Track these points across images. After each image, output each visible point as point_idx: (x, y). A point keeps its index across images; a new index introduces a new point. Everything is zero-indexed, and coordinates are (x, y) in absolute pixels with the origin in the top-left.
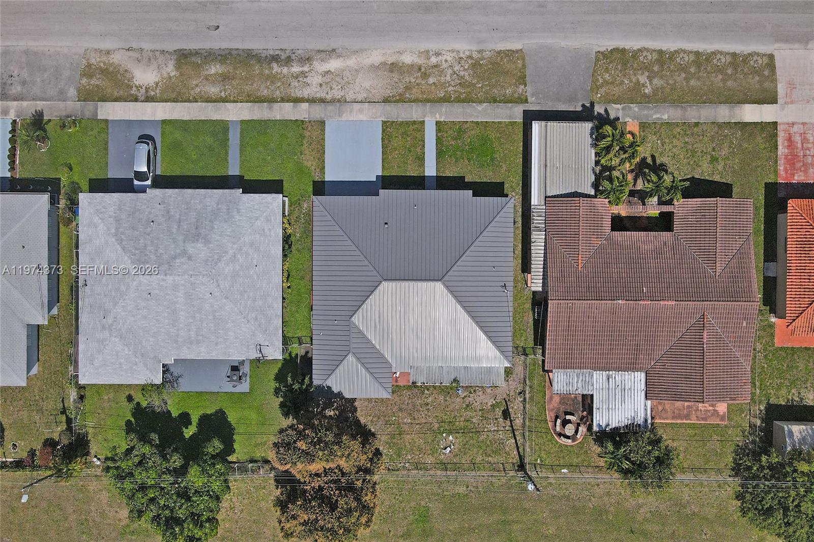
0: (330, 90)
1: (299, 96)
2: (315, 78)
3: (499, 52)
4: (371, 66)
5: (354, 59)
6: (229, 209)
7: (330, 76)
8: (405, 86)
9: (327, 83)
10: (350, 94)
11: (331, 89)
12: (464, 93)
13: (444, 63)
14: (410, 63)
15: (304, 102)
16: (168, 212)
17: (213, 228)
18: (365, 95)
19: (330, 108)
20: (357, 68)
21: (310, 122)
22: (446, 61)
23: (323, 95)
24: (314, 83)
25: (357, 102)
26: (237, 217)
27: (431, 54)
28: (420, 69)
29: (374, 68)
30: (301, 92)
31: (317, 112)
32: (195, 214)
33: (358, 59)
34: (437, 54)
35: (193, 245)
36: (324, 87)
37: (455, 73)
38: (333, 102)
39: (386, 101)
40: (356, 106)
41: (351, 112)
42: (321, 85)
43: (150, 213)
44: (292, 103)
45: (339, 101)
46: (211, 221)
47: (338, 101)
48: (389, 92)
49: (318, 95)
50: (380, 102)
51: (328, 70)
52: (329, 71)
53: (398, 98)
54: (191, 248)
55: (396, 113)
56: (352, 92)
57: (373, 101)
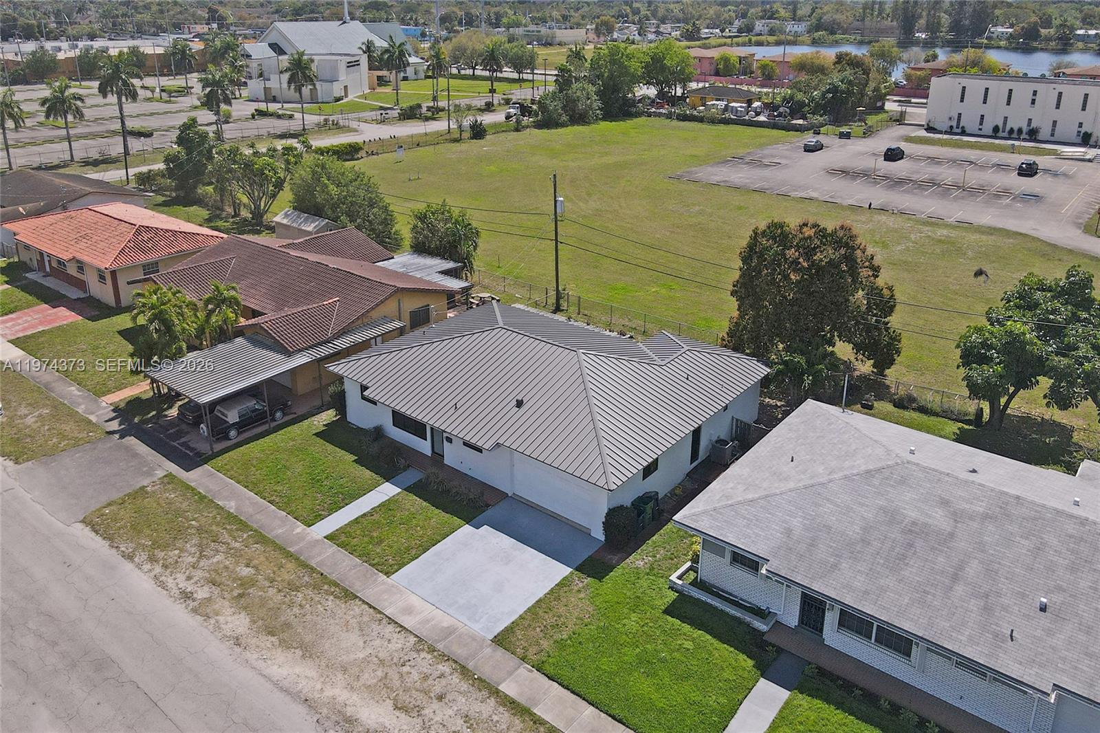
0: (431, 678)
1: (507, 714)
2: (438, 718)
3: (109, 538)
4: (310, 657)
5: (329, 692)
6: (812, 545)
7: (404, 698)
8: (294, 593)
9: (426, 692)
10: (400, 646)
11: (426, 677)
12: (225, 528)
13: (196, 579)
14: (243, 614)
15: (506, 696)
16: (987, 609)
17: (866, 529)
18: (375, 626)
19: (459, 652)
20: (340, 676)
21: (523, 659)
22: (189, 578)
23: (456, 679)
24: (450, 712)
25: (401, 626)
26: (796, 523)
27: (196, 603)
28: (241, 596)
29: (308, 651)
30: (495, 718)
31: (492, 662)
32: (906, 573)
33: (319, 686)
34: (186, 596)
35: (930, 521)
36: (438, 689)
37: (201, 557)
38: (444, 656)
39: (349, 596)
40: (408, 622)
41: (428, 621)
42: (440, 698)
43: (1050, 632)
44: (535, 711)
45: (432, 650)
46: (865, 542)
47: (434, 651)
48: (330, 603)
49: (464, 686)
50: (361, 599)
51: (397, 713)
52: (396, 708)
53: (326, 587)
54: (939, 519)
55: (353, 571)
56: (393, 646)
57: (371, 610)
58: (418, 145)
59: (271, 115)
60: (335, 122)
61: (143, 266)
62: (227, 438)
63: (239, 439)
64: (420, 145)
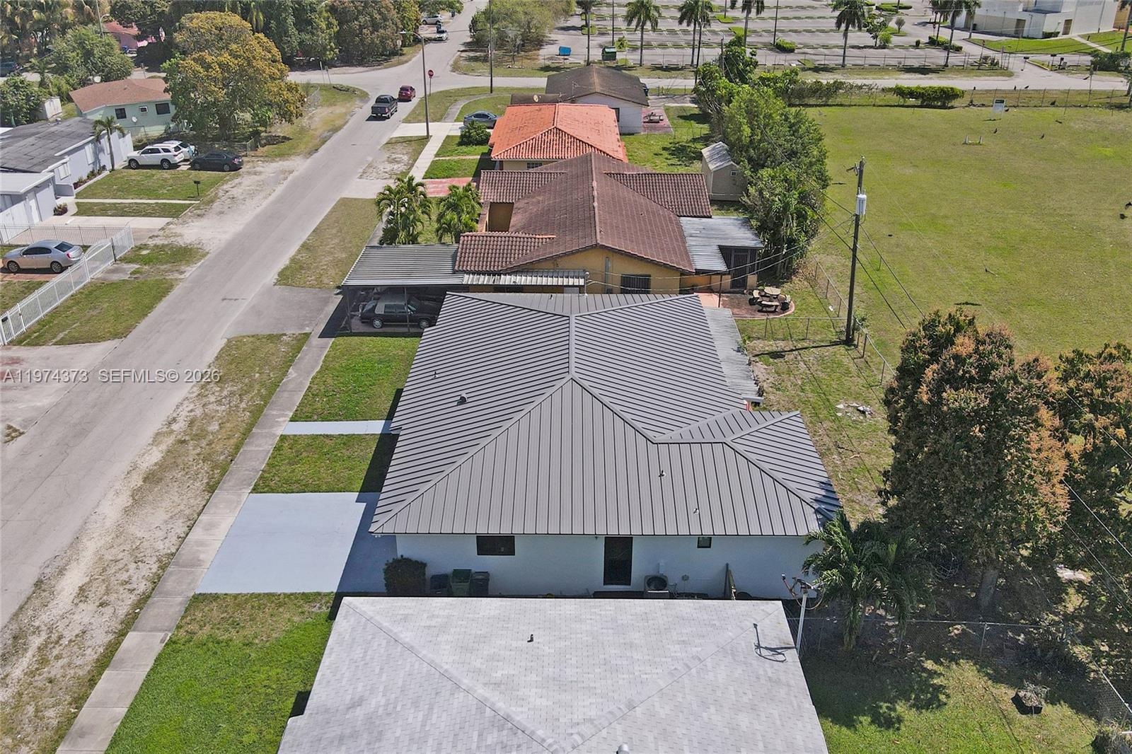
0: (126, 586)
1: (95, 656)
7: (95, 585)
9: (106, 592)
10: (161, 547)
11: (126, 583)
13: (191, 414)
14: (162, 455)
15: (120, 643)
19: (169, 584)
21: (178, 627)
25: (187, 534)
27: (166, 430)
29: (132, 507)
31: (163, 612)
34: (172, 421)
36: (111, 598)
38: (159, 578)
40: (196, 535)
41: (202, 545)
42: (103, 605)
44: (105, 672)
45: (164, 567)
49: (124, 610)
50: (211, 496)
55: (247, 472)
56: (159, 543)
57: (201, 508)
58: (1053, 104)
59: (938, 45)
60: (995, 61)
61: (528, 164)
62: (371, 324)
63: (381, 330)
64: (1056, 103)
